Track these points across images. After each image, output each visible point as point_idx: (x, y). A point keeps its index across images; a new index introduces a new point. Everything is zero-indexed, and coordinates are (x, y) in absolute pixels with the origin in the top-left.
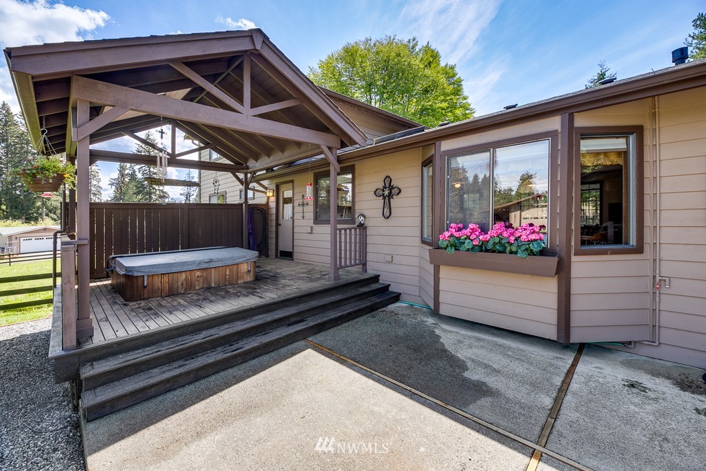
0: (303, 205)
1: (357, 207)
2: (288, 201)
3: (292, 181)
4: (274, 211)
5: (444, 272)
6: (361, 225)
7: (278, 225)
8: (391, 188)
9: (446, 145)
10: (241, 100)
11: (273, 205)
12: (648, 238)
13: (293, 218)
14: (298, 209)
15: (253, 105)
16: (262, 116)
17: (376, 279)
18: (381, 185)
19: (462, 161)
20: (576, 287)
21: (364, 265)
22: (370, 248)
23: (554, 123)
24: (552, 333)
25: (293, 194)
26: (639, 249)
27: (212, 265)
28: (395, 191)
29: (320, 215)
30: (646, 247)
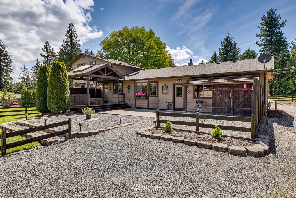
0: (111, 89)
1: (123, 90)
2: (106, 88)
3: (108, 84)
4: (102, 91)
5: (136, 101)
6: (124, 94)
7: (103, 94)
8: (129, 87)
9: (137, 81)
10: (104, 74)
11: (102, 89)
12: (158, 95)
13: (108, 92)
14: (109, 90)
15: (106, 73)
16: (108, 75)
17: (127, 104)
18: (128, 86)
19: (138, 84)
20: (149, 101)
21: (125, 102)
22: (126, 99)
23: (147, 81)
24: (147, 107)
25: (108, 87)
26: (157, 97)
27: (97, 100)
28: (130, 88)
29: (115, 91)
30: (158, 96)
